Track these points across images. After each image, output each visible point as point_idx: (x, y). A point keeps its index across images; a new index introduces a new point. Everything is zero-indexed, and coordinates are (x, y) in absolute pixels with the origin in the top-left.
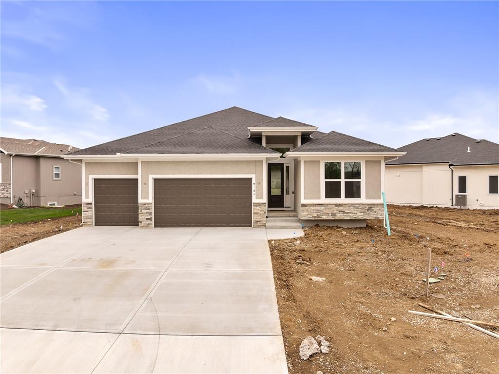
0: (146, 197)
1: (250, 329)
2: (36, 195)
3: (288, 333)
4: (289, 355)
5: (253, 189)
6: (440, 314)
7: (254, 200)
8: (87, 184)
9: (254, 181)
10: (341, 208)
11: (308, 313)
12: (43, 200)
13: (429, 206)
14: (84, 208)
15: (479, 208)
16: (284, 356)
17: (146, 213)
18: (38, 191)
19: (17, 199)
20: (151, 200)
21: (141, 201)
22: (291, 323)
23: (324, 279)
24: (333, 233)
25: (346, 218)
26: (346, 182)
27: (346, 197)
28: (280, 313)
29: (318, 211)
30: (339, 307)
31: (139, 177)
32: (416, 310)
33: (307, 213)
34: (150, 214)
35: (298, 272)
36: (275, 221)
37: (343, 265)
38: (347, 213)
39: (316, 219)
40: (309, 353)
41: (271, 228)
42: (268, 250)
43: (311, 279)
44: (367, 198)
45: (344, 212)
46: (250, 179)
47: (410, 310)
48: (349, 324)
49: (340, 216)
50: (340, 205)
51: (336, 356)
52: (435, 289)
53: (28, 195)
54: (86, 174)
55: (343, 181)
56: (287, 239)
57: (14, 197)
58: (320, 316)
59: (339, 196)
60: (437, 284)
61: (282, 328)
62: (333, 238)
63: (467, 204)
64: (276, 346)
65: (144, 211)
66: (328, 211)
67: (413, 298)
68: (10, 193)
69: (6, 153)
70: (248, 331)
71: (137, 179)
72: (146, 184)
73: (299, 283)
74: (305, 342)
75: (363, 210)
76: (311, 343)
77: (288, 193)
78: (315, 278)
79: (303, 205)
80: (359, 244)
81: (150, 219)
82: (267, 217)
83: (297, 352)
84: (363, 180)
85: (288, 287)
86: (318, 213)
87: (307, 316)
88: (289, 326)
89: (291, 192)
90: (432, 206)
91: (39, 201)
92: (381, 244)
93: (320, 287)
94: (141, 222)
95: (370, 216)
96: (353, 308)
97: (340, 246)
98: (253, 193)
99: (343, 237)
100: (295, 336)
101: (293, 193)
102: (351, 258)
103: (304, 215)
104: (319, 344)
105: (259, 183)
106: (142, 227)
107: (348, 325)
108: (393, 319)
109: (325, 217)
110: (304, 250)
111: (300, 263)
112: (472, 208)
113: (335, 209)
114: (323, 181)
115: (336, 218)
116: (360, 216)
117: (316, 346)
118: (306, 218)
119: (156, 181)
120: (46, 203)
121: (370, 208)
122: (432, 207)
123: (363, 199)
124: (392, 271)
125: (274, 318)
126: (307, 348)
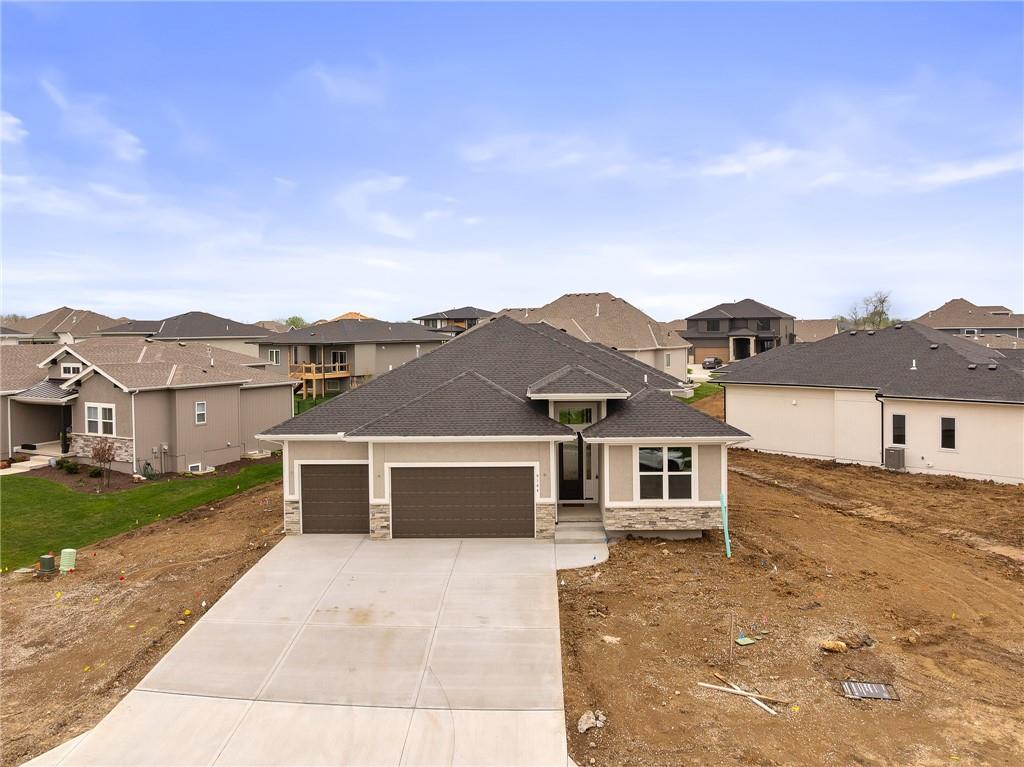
0: (380, 495)
1: (535, 704)
2: (170, 454)
3: (570, 707)
4: (569, 729)
5: (536, 484)
6: (731, 687)
7: (538, 499)
8: (291, 473)
9: (537, 472)
10: (664, 514)
11: (592, 685)
12: (180, 460)
13: (845, 462)
14: (287, 508)
15: (925, 472)
16: (564, 730)
17: (382, 518)
18: (172, 448)
19: (143, 463)
20: (387, 500)
21: (373, 501)
22: (573, 697)
23: (619, 639)
24: (651, 551)
25: (671, 528)
26: (669, 476)
27: (671, 496)
28: (564, 685)
29: (630, 518)
30: (626, 677)
31: (370, 462)
32: (709, 682)
33: (614, 521)
34: (387, 519)
35: (589, 630)
36: (568, 529)
37: (646, 617)
38: (673, 521)
39: (627, 529)
40: (585, 728)
41: (563, 542)
42: (556, 591)
43: (603, 641)
44: (701, 499)
45: (667, 520)
46: (532, 468)
47: (702, 681)
48: (631, 697)
49: (661, 525)
50: (661, 510)
51: (608, 729)
52: (744, 653)
53: (158, 455)
54: (290, 459)
55: (666, 474)
56: (583, 569)
57: (138, 461)
58: (604, 688)
59: (660, 496)
60: (749, 647)
61: (565, 702)
62: (648, 564)
63: (906, 465)
64: (557, 720)
65: (378, 515)
66: (644, 518)
67: (712, 666)
68: (132, 456)
69: (126, 390)
70: (532, 706)
71: (367, 465)
72: (379, 476)
73: (588, 647)
74: (584, 717)
75: (696, 517)
76: (589, 718)
77: (589, 477)
78: (608, 639)
79: (608, 510)
80: (681, 577)
81: (387, 527)
82: (557, 524)
83: (576, 726)
84: (694, 473)
85: (575, 653)
86: (631, 522)
87: (591, 689)
88: (571, 701)
89: (593, 475)
90: (850, 462)
91: (174, 464)
92: (712, 575)
93: (612, 650)
94: (373, 532)
95: (707, 525)
96: (640, 680)
97: (652, 581)
98: (536, 488)
99: (662, 561)
100: (576, 711)
101: (597, 477)
102: (660, 605)
103: (611, 524)
104: (597, 719)
105: (545, 475)
106: (375, 539)
107: (629, 699)
108: (677, 693)
109: (639, 527)
110: (601, 593)
111: (594, 616)
112: (913, 471)
113: (655, 516)
114: (637, 474)
115: (656, 528)
116: (691, 525)
117: (593, 720)
118: (612, 528)
119: (393, 470)
120: (185, 466)
121: (706, 513)
122: (849, 465)
123: (695, 501)
124: (707, 625)
125: (558, 691)
126: (586, 721)
